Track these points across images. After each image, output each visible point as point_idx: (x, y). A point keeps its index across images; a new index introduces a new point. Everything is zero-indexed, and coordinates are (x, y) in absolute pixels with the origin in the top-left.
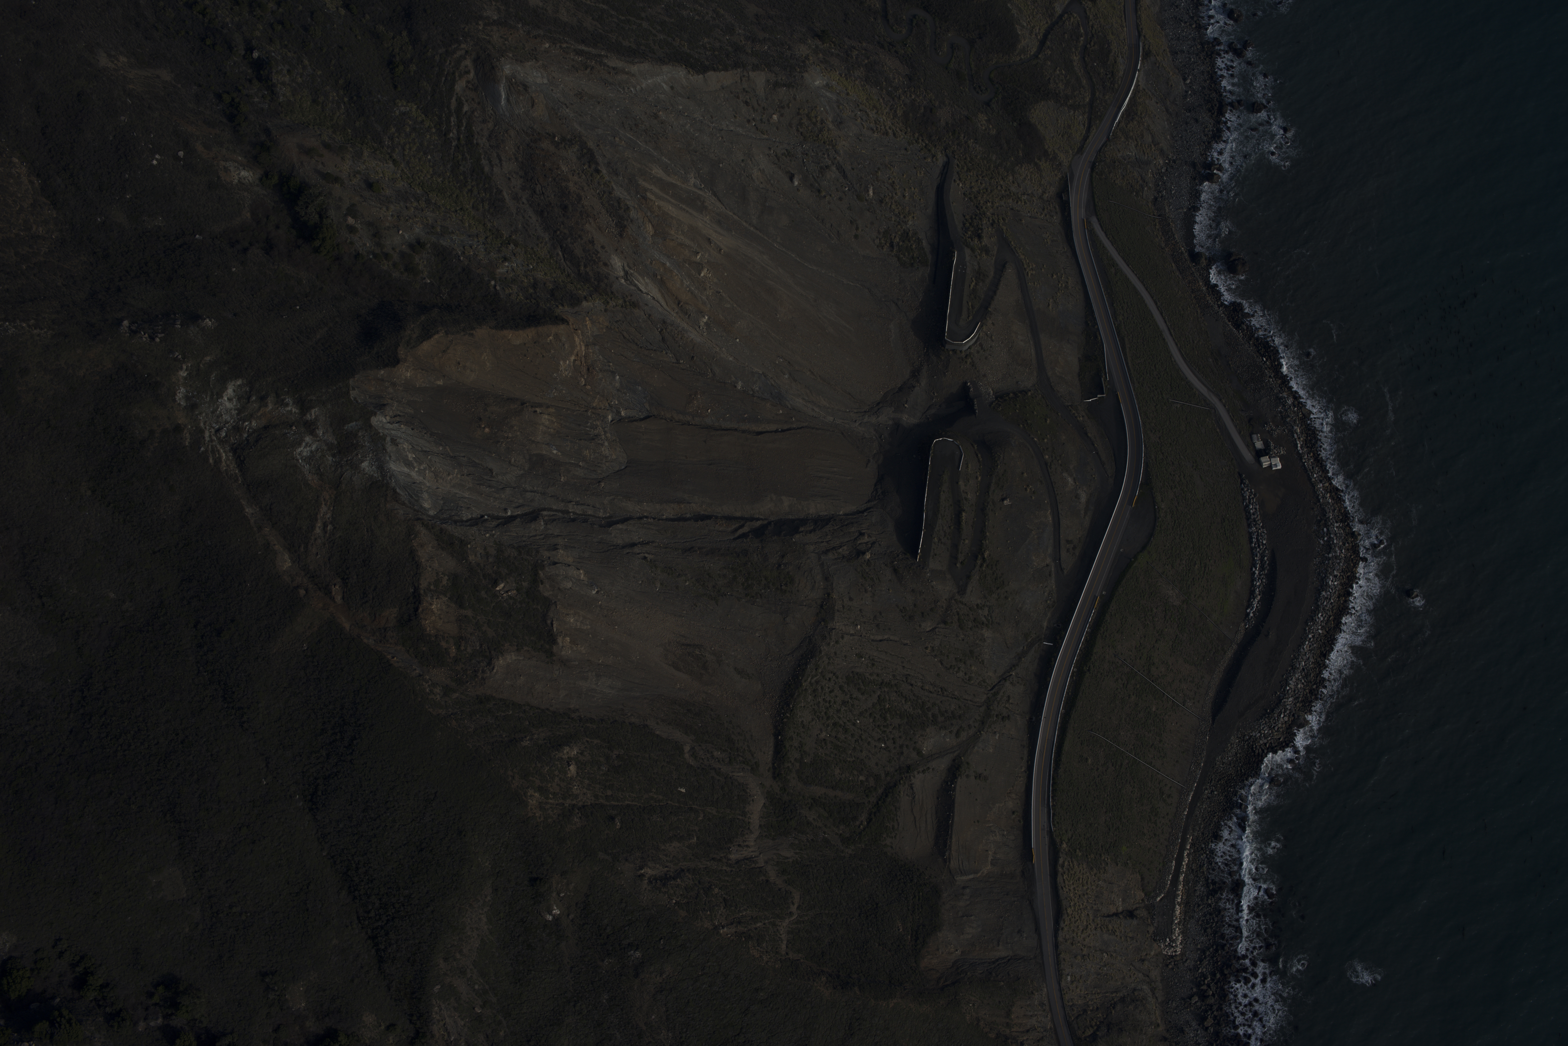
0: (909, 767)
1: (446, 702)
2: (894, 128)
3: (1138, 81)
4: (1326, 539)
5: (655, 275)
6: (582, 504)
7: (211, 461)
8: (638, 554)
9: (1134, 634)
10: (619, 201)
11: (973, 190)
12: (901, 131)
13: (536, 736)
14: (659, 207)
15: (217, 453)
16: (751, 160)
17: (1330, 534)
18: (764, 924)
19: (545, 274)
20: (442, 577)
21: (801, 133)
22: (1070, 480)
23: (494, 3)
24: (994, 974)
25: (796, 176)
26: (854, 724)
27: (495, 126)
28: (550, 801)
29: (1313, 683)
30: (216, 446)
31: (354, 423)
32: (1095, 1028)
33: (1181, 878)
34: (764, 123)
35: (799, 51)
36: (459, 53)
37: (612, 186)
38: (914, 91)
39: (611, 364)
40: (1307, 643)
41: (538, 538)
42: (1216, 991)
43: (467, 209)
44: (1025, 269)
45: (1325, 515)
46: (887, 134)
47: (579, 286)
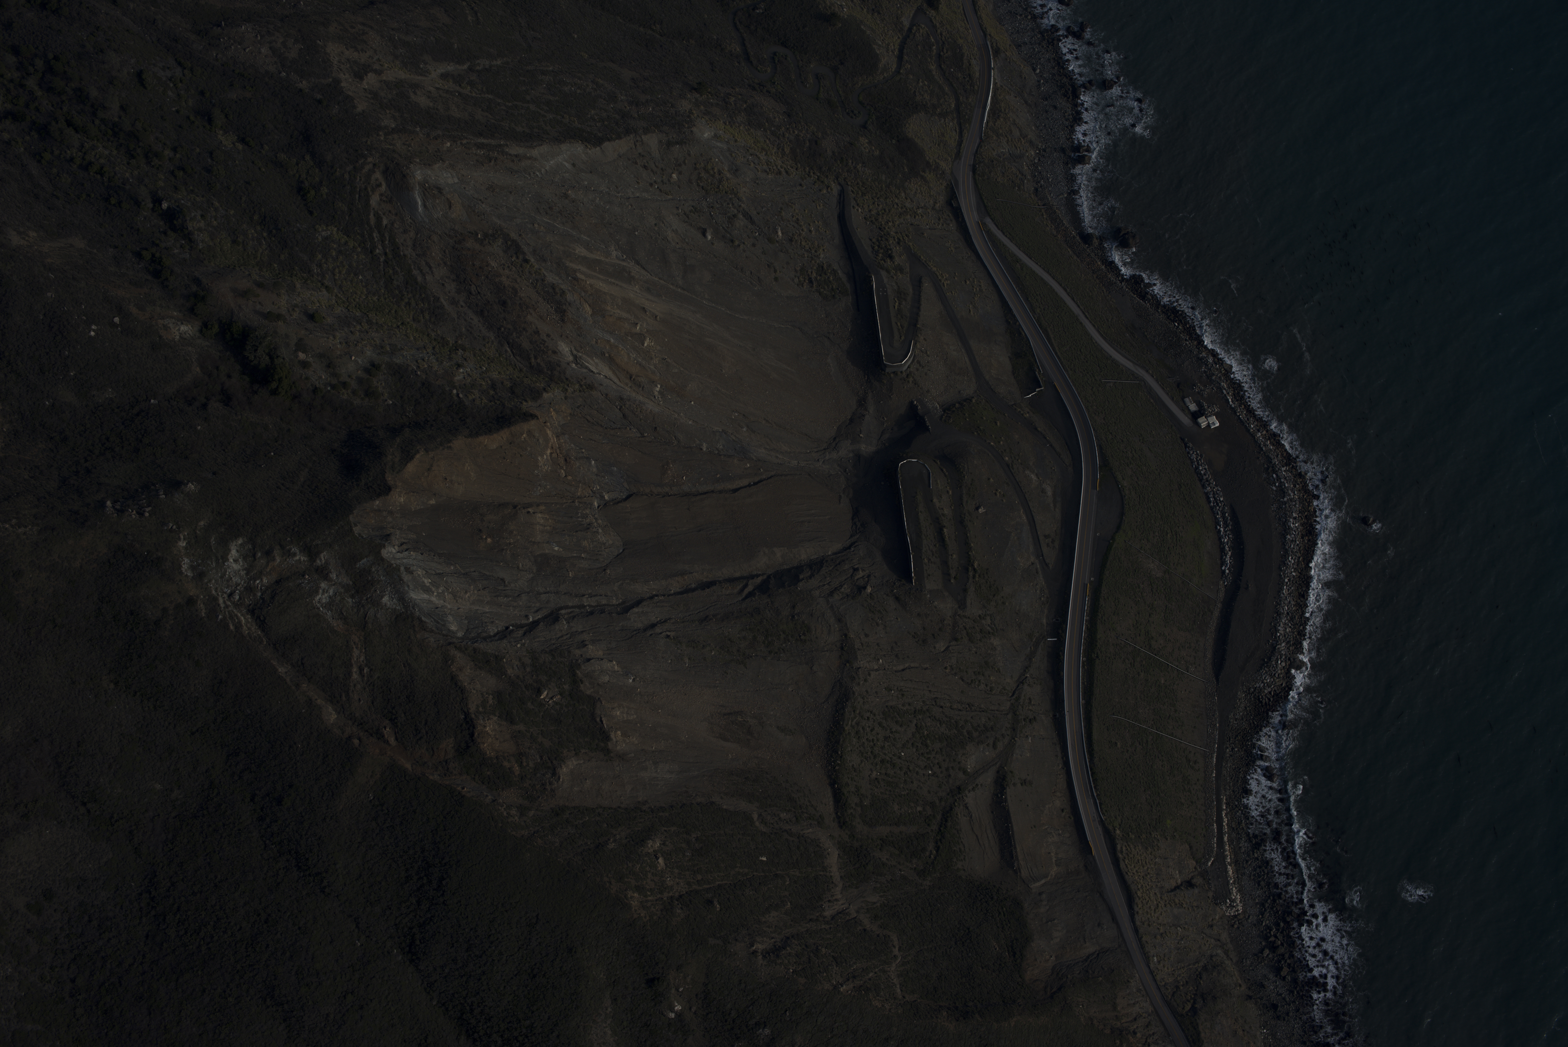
0: (959, 788)
1: (525, 822)
2: (785, 166)
3: (994, 79)
4: (1277, 484)
5: (603, 354)
6: (596, 595)
7: (232, 627)
8: (661, 633)
9: (1129, 613)
10: (553, 287)
11: (873, 213)
12: (792, 168)
13: (618, 837)
14: (591, 285)
15: (235, 618)
16: (663, 223)
17: (1280, 479)
18: (875, 973)
19: (499, 373)
20: (487, 697)
21: (702, 187)
22: (1033, 476)
23: (388, 112)
24: (1091, 972)
25: (708, 230)
26: (900, 758)
27: (417, 234)
28: (650, 898)
29: (1299, 624)
30: (233, 611)
31: (365, 559)
32: (1192, 1001)
33: (1226, 839)
34: (666, 184)
35: (682, 107)
36: (367, 168)
37: (543, 273)
38: (796, 127)
39: (584, 450)
40: (1285, 587)
41: (565, 638)
42: (1284, 940)
43: (408, 323)
44: (940, 280)
45: (1271, 462)
46: (780, 173)
47: (534, 379)
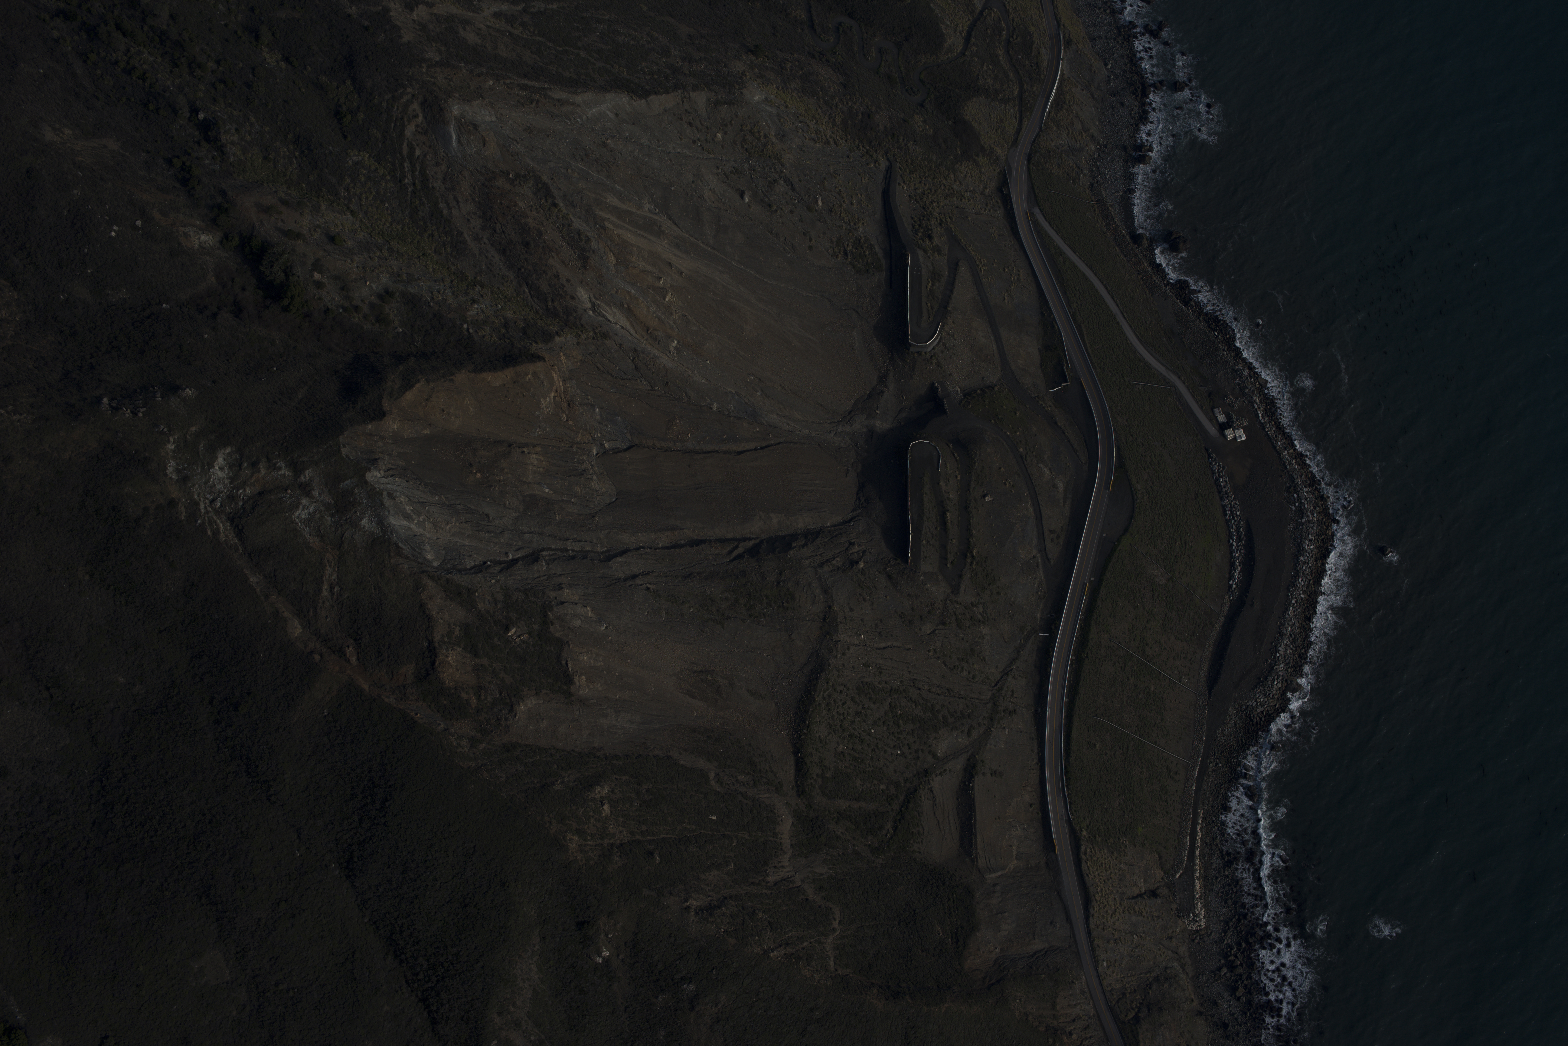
0: (926, 771)
1: (474, 753)
2: (835, 137)
3: (1062, 70)
4: (1297, 504)
5: (622, 304)
6: (579, 541)
7: (209, 533)
8: (641, 585)
9: (1126, 616)
10: (579, 233)
11: (918, 191)
12: (842, 139)
13: (566, 779)
14: (618, 235)
15: (214, 524)
16: (701, 181)
17: (1301, 499)
18: (810, 943)
19: (514, 312)
20: (454, 628)
21: (746, 149)
22: (1046, 470)
23: (434, 45)
24: (1034, 968)
25: (746, 193)
26: (869, 734)
27: (449, 168)
28: (589, 843)
29: (1301, 647)
30: (212, 518)
31: (349, 480)
32: (1136, 1010)
33: (1197, 853)
34: (709, 142)
35: (735, 67)
36: (405, 98)
37: (571, 219)
38: (850, 98)
39: (589, 397)
40: (1291, 608)
41: (542, 579)
42: (1243, 961)
43: (429, 254)
44: (978, 265)
45: (1294, 482)
46: (828, 143)
47: (549, 322)
